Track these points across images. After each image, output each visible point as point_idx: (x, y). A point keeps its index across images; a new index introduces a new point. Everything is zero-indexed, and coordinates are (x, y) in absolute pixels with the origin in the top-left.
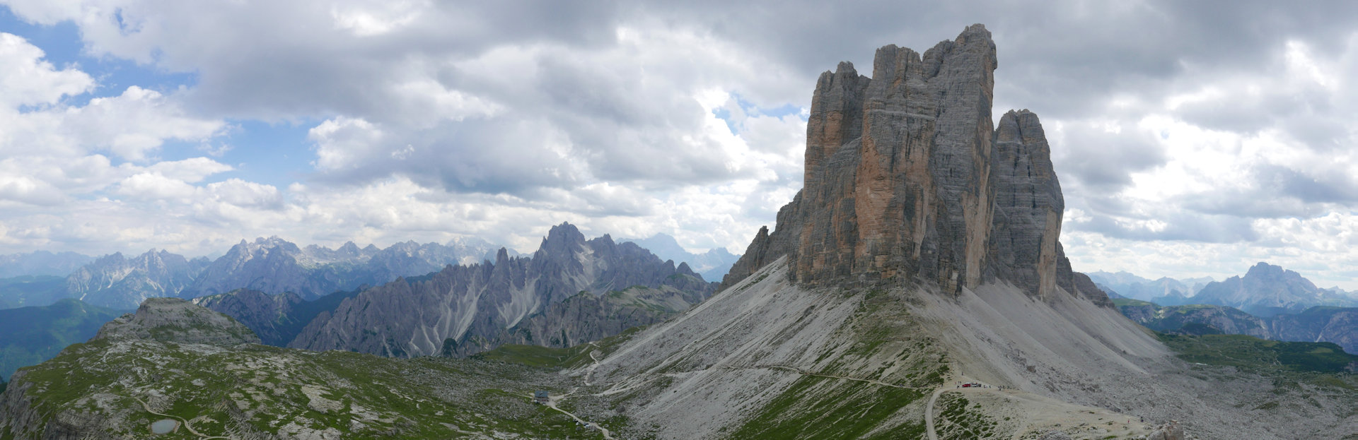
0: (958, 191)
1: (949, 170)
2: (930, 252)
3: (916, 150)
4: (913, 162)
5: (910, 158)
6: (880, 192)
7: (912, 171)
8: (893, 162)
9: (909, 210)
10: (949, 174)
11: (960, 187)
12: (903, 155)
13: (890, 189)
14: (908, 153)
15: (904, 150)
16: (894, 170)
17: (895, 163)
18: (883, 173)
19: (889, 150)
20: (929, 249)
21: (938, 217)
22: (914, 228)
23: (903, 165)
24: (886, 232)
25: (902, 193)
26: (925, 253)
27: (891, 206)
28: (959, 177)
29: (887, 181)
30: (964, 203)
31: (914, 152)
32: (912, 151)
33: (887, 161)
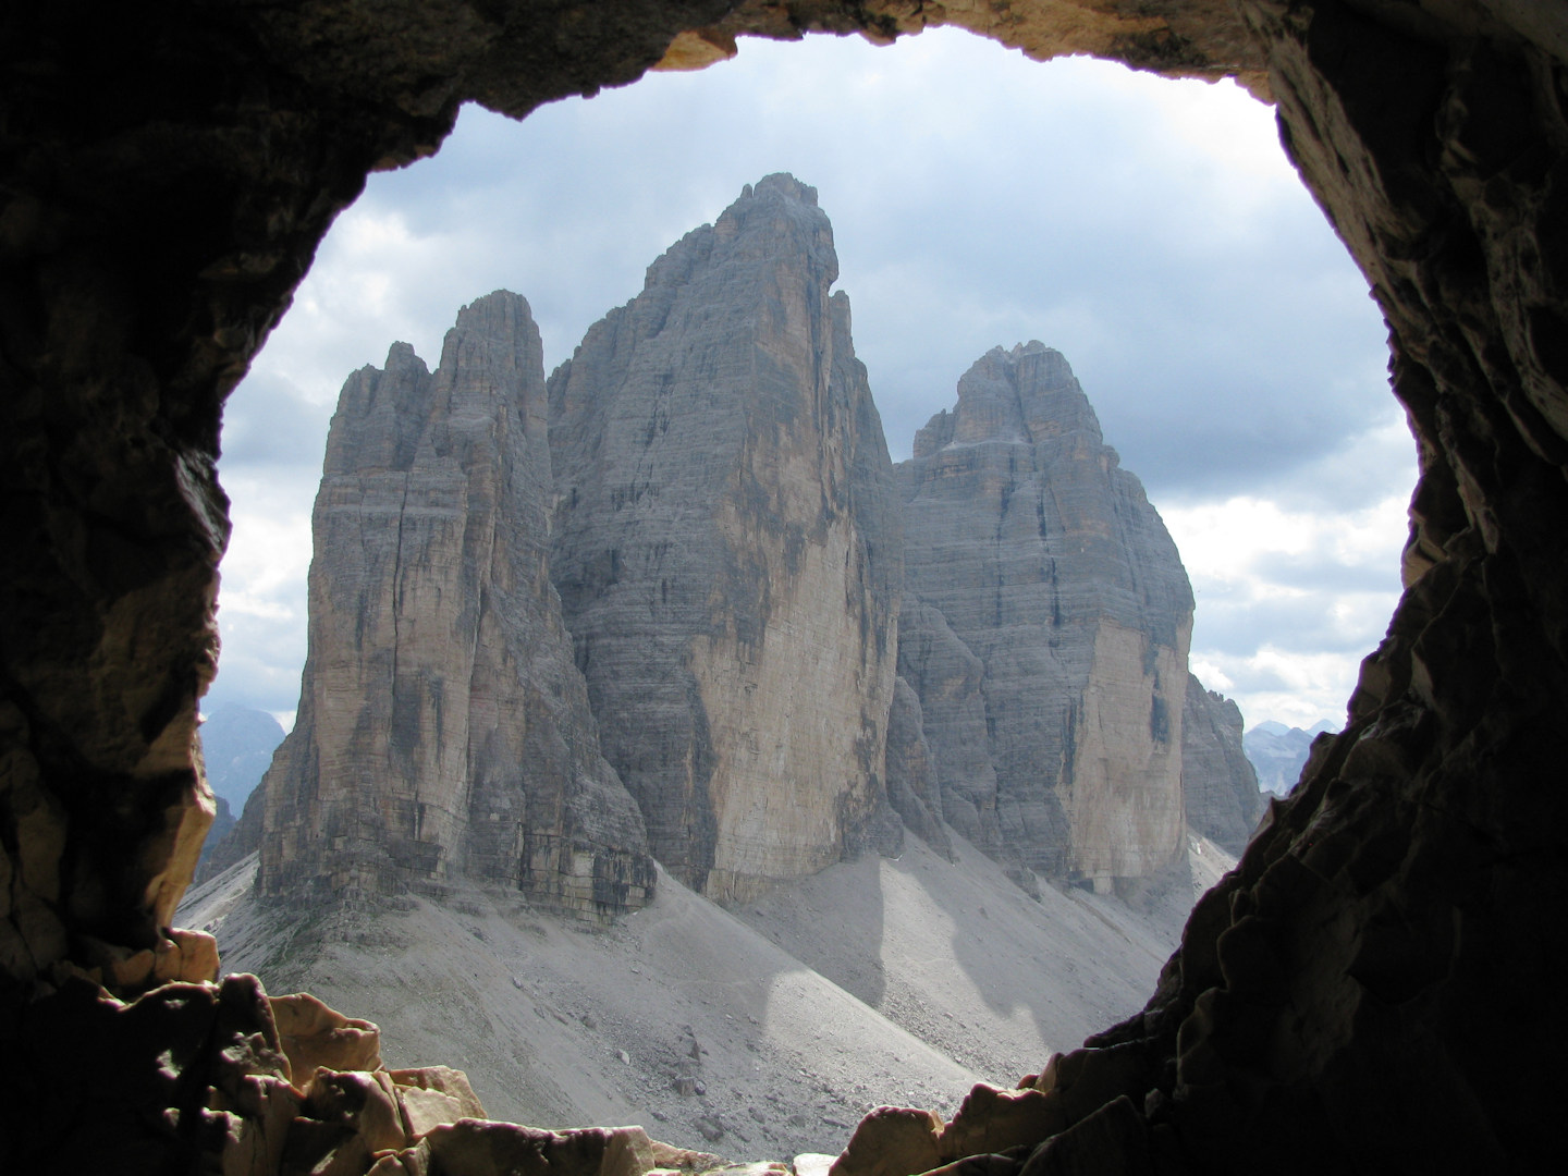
0: (681, 639)
1: (660, 583)
2: (495, 817)
3: (419, 593)
4: (413, 622)
5: (404, 613)
6: (343, 695)
7: (412, 640)
8: (360, 626)
9: (406, 733)
10: (658, 596)
11: (687, 627)
12: (386, 608)
13: (360, 686)
14: (398, 604)
15: (390, 598)
16: (365, 645)
17: (366, 630)
18: (345, 654)
19: (354, 600)
20: (492, 811)
21: (528, 728)
22: (420, 770)
23: (384, 634)
24: (353, 784)
25: (385, 693)
26: (483, 819)
27: (364, 725)
28: (685, 601)
29: (354, 670)
30: (700, 664)
31: (414, 598)
32: (408, 596)
33: (352, 624)
